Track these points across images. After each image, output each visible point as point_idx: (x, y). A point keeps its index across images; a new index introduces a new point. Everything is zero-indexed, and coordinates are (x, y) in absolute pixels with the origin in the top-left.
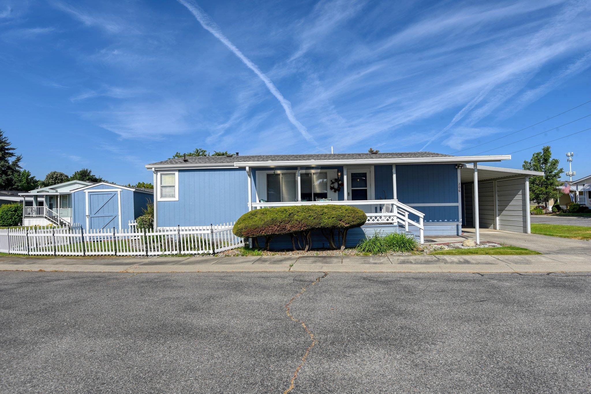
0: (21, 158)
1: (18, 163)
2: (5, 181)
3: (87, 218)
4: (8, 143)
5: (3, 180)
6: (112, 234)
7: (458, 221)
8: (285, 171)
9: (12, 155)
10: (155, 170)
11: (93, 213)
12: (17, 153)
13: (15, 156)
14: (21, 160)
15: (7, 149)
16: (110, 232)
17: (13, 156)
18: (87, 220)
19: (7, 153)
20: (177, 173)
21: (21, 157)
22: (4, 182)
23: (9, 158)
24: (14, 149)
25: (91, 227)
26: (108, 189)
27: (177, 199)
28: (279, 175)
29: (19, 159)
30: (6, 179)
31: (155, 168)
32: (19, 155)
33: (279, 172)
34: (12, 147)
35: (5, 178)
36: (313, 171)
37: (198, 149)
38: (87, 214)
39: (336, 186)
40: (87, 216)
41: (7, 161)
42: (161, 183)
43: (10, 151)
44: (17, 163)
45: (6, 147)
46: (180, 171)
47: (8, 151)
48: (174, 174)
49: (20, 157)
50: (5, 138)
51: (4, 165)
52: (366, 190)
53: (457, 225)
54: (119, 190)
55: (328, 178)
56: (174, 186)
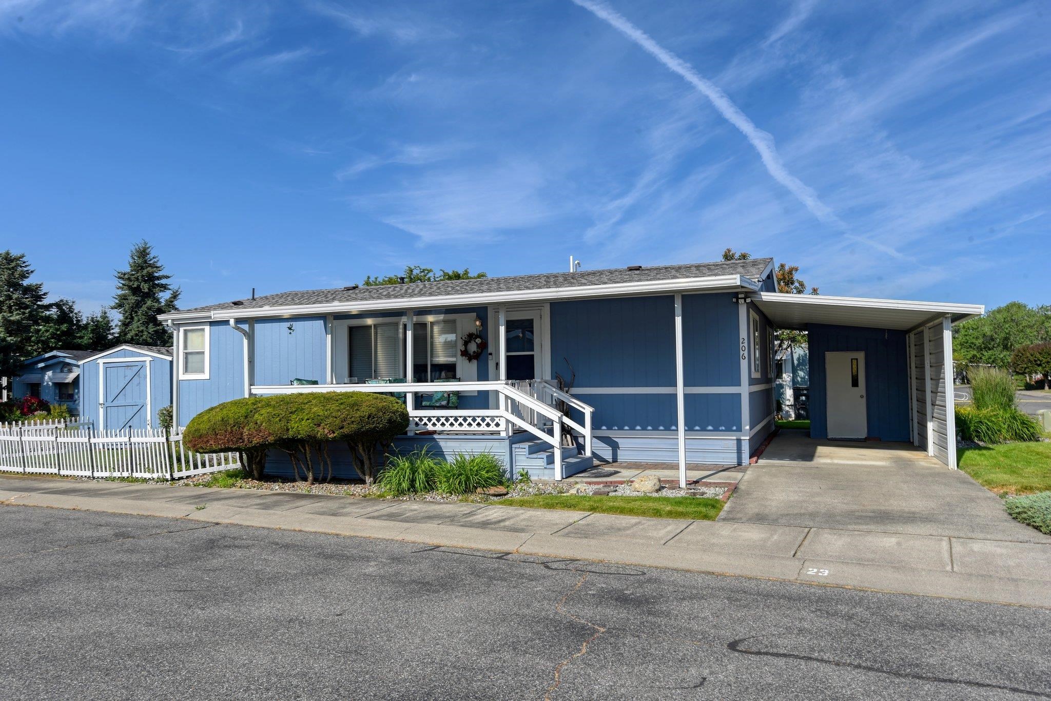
0: (179, 294)
1: (175, 303)
2: (152, 335)
3: (100, 408)
4: (159, 267)
5: (149, 333)
6: (126, 439)
7: (739, 429)
8: (379, 320)
9: (164, 287)
10: (174, 324)
11: (109, 400)
12: (173, 283)
13: (170, 289)
14: (180, 296)
15: (158, 278)
16: (125, 436)
17: (165, 289)
18: (101, 411)
19: (158, 285)
20: (207, 328)
21: (180, 290)
22: (150, 338)
23: (161, 294)
24: (169, 277)
25: (106, 427)
26: (132, 356)
27: (206, 376)
28: (370, 327)
29: (175, 296)
30: (154, 331)
31: (173, 320)
32: (176, 288)
33: (369, 321)
34: (165, 274)
35: (152, 330)
36: (430, 318)
37: (413, 268)
38: (101, 401)
39: (473, 347)
40: (101, 404)
41: (158, 301)
42: (185, 347)
43: (163, 281)
44: (172, 302)
45: (156, 274)
46: (212, 324)
47: (159, 282)
48: (203, 330)
49: (177, 291)
50: (154, 258)
51: (151, 306)
52: (532, 356)
53: (739, 441)
54: (148, 359)
55: (459, 331)
56: (203, 353)
